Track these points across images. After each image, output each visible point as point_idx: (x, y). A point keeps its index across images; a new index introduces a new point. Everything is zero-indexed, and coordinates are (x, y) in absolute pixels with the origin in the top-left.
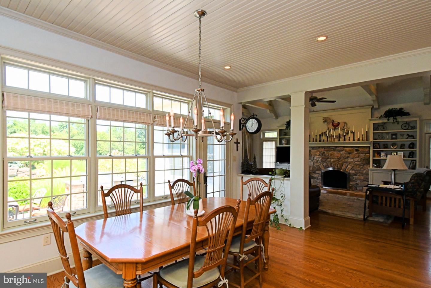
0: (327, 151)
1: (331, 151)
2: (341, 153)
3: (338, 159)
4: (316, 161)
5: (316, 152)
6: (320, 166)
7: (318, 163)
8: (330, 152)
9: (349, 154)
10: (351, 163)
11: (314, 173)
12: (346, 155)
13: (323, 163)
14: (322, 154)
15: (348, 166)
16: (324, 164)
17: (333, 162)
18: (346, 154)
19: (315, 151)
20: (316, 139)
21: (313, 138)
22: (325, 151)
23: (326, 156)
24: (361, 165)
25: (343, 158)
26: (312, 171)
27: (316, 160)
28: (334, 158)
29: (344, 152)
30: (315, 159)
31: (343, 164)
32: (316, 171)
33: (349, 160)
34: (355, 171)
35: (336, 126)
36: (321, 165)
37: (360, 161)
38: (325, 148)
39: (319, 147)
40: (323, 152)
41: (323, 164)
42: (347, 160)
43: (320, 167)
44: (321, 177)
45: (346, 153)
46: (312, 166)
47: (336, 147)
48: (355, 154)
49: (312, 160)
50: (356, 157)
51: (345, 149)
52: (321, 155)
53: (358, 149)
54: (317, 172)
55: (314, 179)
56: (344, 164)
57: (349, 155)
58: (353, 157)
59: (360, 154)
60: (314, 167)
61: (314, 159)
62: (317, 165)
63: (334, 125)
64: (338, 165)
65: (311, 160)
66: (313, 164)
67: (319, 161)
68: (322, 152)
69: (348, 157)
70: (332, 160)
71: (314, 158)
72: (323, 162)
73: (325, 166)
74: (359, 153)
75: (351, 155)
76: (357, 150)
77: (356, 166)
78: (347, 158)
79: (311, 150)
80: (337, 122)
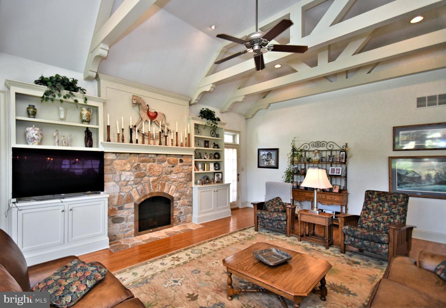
0: (143, 161)
1: (149, 162)
2: (163, 165)
3: (159, 176)
4: (124, 183)
5: (125, 164)
6: (131, 192)
7: (129, 186)
8: (148, 165)
9: (173, 167)
10: (175, 181)
11: (121, 208)
12: (170, 169)
13: (136, 186)
14: (136, 169)
15: (171, 186)
16: (138, 188)
17: (152, 182)
18: (169, 167)
19: (124, 161)
20: (123, 136)
21: (119, 134)
22: (141, 162)
23: (142, 171)
24: (185, 184)
25: (166, 174)
26: (117, 205)
27: (124, 181)
28: (154, 175)
29: (166, 163)
30: (123, 178)
31: (165, 184)
32: (124, 204)
33: (172, 177)
34: (179, 192)
35: (153, 117)
36: (134, 189)
37: (184, 178)
38: (140, 155)
39: (130, 154)
40: (138, 165)
41: (136, 188)
42: (170, 176)
43: (131, 195)
44: (133, 215)
45: (168, 165)
46: (117, 195)
47: (157, 155)
48: (179, 166)
49: (117, 182)
50: (180, 171)
51: (168, 158)
52: (134, 170)
53: (182, 158)
54: (126, 206)
55: (122, 222)
56: (167, 183)
57: (172, 169)
58: (177, 172)
59: (184, 167)
60: (121, 195)
61: (120, 181)
62: (127, 191)
63: (150, 115)
64: (159, 186)
65: (114, 181)
66: (118, 191)
67: (129, 183)
68: (136, 164)
69: (171, 172)
70: (151, 179)
71: (120, 178)
72: (136, 184)
73: (140, 191)
74: (183, 165)
75: (175, 167)
76: (181, 161)
77: (180, 185)
78: (170, 174)
79: (115, 160)
80: (154, 111)
